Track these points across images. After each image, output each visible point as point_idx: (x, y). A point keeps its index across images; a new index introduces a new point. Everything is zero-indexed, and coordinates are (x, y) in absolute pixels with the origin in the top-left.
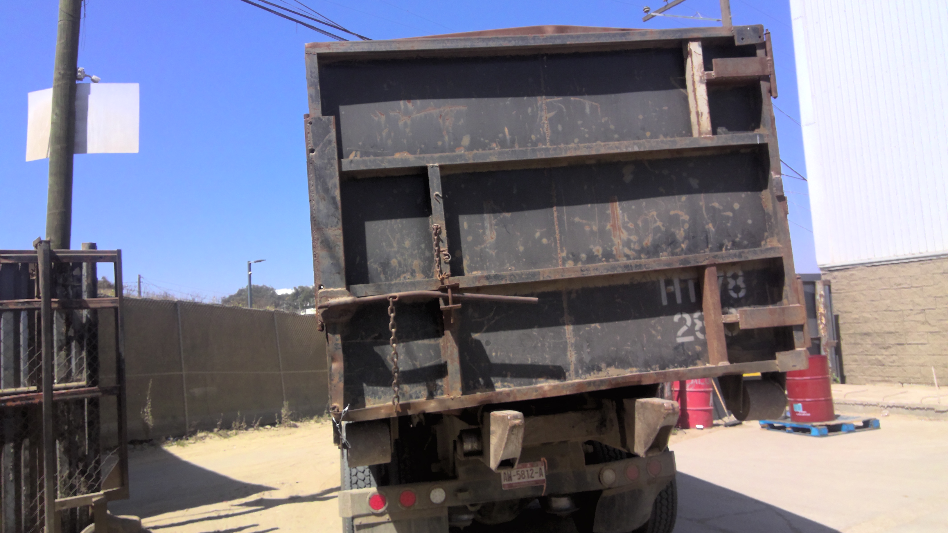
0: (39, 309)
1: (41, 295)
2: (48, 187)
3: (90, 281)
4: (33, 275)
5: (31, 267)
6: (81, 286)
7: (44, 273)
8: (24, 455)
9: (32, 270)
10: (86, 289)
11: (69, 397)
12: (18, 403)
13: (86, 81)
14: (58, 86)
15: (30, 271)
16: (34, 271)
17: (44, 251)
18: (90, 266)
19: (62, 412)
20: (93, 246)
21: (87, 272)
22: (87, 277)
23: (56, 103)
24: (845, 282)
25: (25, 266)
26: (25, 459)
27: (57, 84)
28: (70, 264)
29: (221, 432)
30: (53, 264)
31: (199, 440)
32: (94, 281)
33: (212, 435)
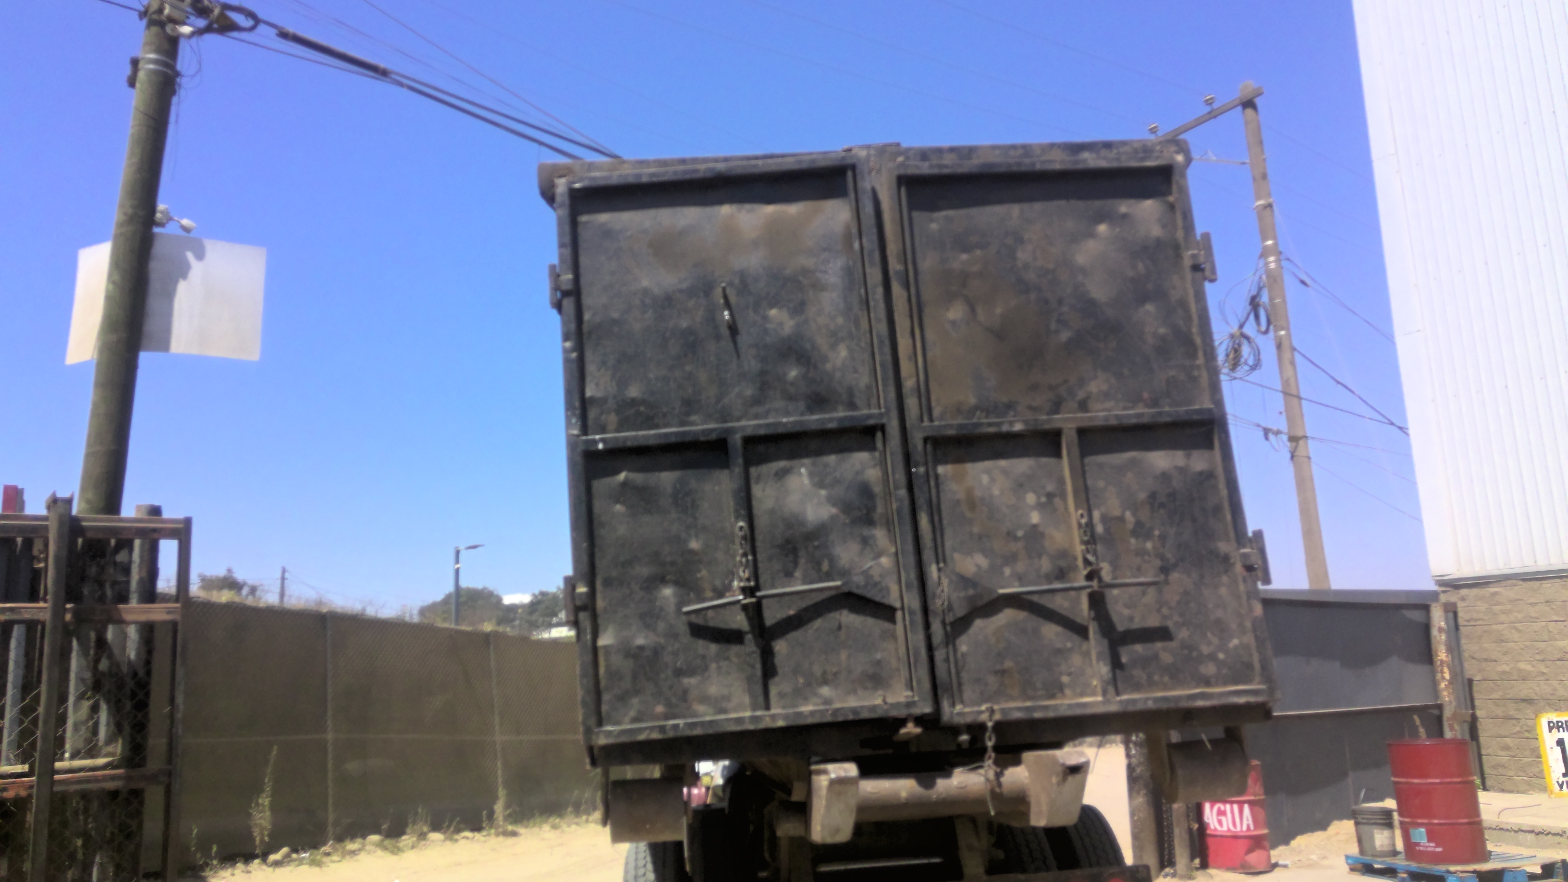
0: (43, 624)
1: (48, 597)
2: (90, 407)
3: (144, 574)
4: (39, 561)
5: (38, 546)
6: (128, 583)
7: (57, 558)
9: (39, 550)
10: (136, 589)
11: (73, 788)
13: (170, 228)
14: (121, 234)
15: (35, 552)
16: (41, 552)
17: (61, 516)
18: (147, 547)
19: (76, 813)
20: (155, 511)
21: (141, 557)
22: (140, 565)
23: (116, 263)
24: (1482, 606)
25: (28, 543)
27: (118, 232)
28: (113, 542)
29: (387, 842)
30: (80, 540)
31: (348, 857)
32: (152, 573)
33: (372, 848)
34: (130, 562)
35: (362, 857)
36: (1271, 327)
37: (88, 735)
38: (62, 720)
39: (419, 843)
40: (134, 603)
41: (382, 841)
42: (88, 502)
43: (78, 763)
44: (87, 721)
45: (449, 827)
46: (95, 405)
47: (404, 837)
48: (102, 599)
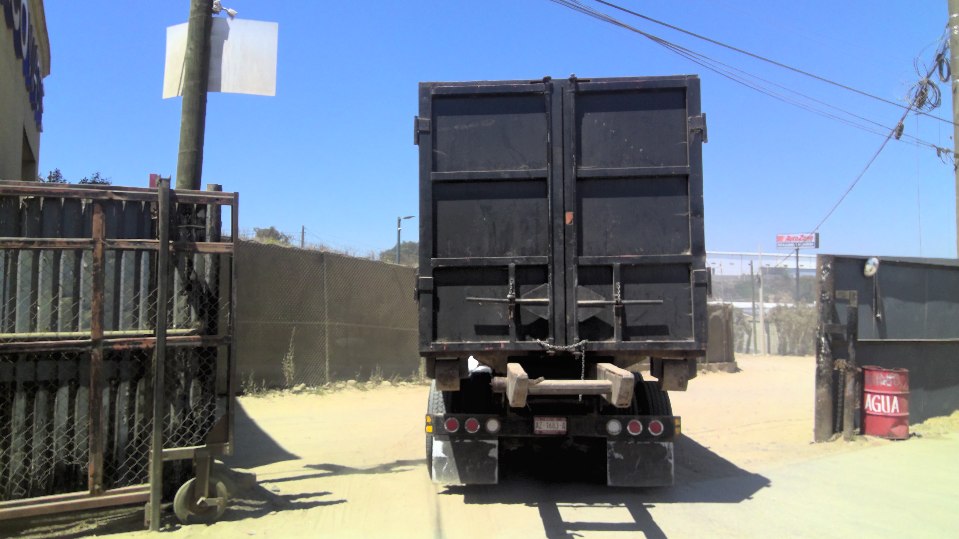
0: (158, 251)
1: (160, 236)
2: (180, 125)
3: (213, 225)
4: (154, 215)
5: (153, 206)
6: (205, 229)
7: (163, 213)
8: (139, 400)
9: (154, 209)
10: (209, 233)
11: (177, 344)
12: (125, 346)
13: (222, 14)
14: (194, 18)
15: (152, 210)
16: (155, 210)
17: (164, 190)
18: (214, 209)
19: (180, 358)
20: (218, 188)
21: (211, 215)
22: (211, 220)
23: (191, 37)
25: (148, 204)
26: (139, 404)
27: (192, 17)
28: (195, 206)
29: (359, 384)
30: (177, 204)
31: (337, 391)
32: (218, 225)
33: (351, 387)
34: (206, 218)
35: (345, 391)
36: (951, 77)
37: (185, 315)
38: (170, 306)
39: (376, 386)
40: (208, 242)
41: (356, 384)
42: (182, 182)
43: (179, 331)
44: (185, 307)
45: (393, 378)
46: (183, 124)
47: (369, 382)
48: (190, 238)
